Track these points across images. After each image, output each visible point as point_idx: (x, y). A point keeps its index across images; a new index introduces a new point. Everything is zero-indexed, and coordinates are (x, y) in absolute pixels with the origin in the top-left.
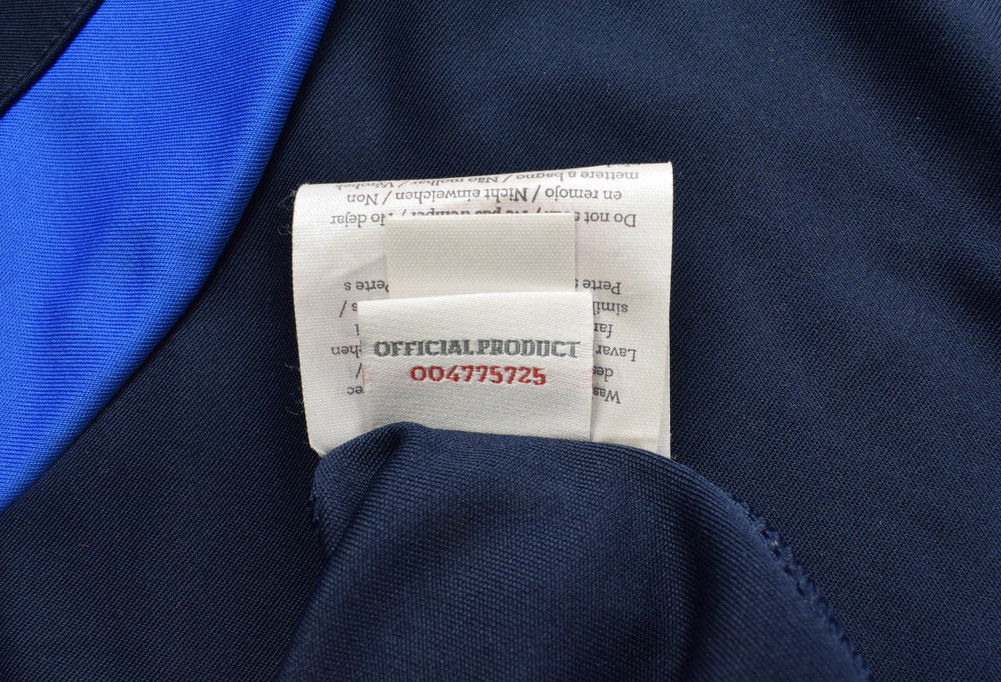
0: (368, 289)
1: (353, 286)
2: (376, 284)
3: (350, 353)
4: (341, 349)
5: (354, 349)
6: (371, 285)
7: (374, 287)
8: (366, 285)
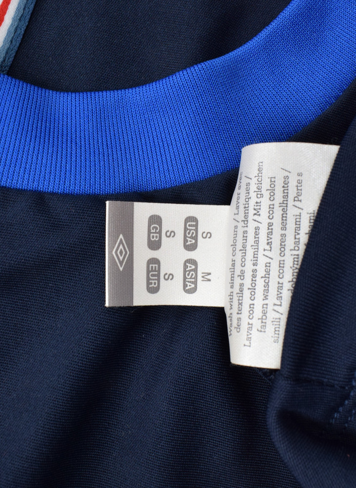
0: (297, 186)
1: (300, 178)
2: (300, 191)
3: (258, 172)
4: (261, 167)
5: (260, 175)
6: (299, 188)
7: (298, 190)
8: (300, 185)
